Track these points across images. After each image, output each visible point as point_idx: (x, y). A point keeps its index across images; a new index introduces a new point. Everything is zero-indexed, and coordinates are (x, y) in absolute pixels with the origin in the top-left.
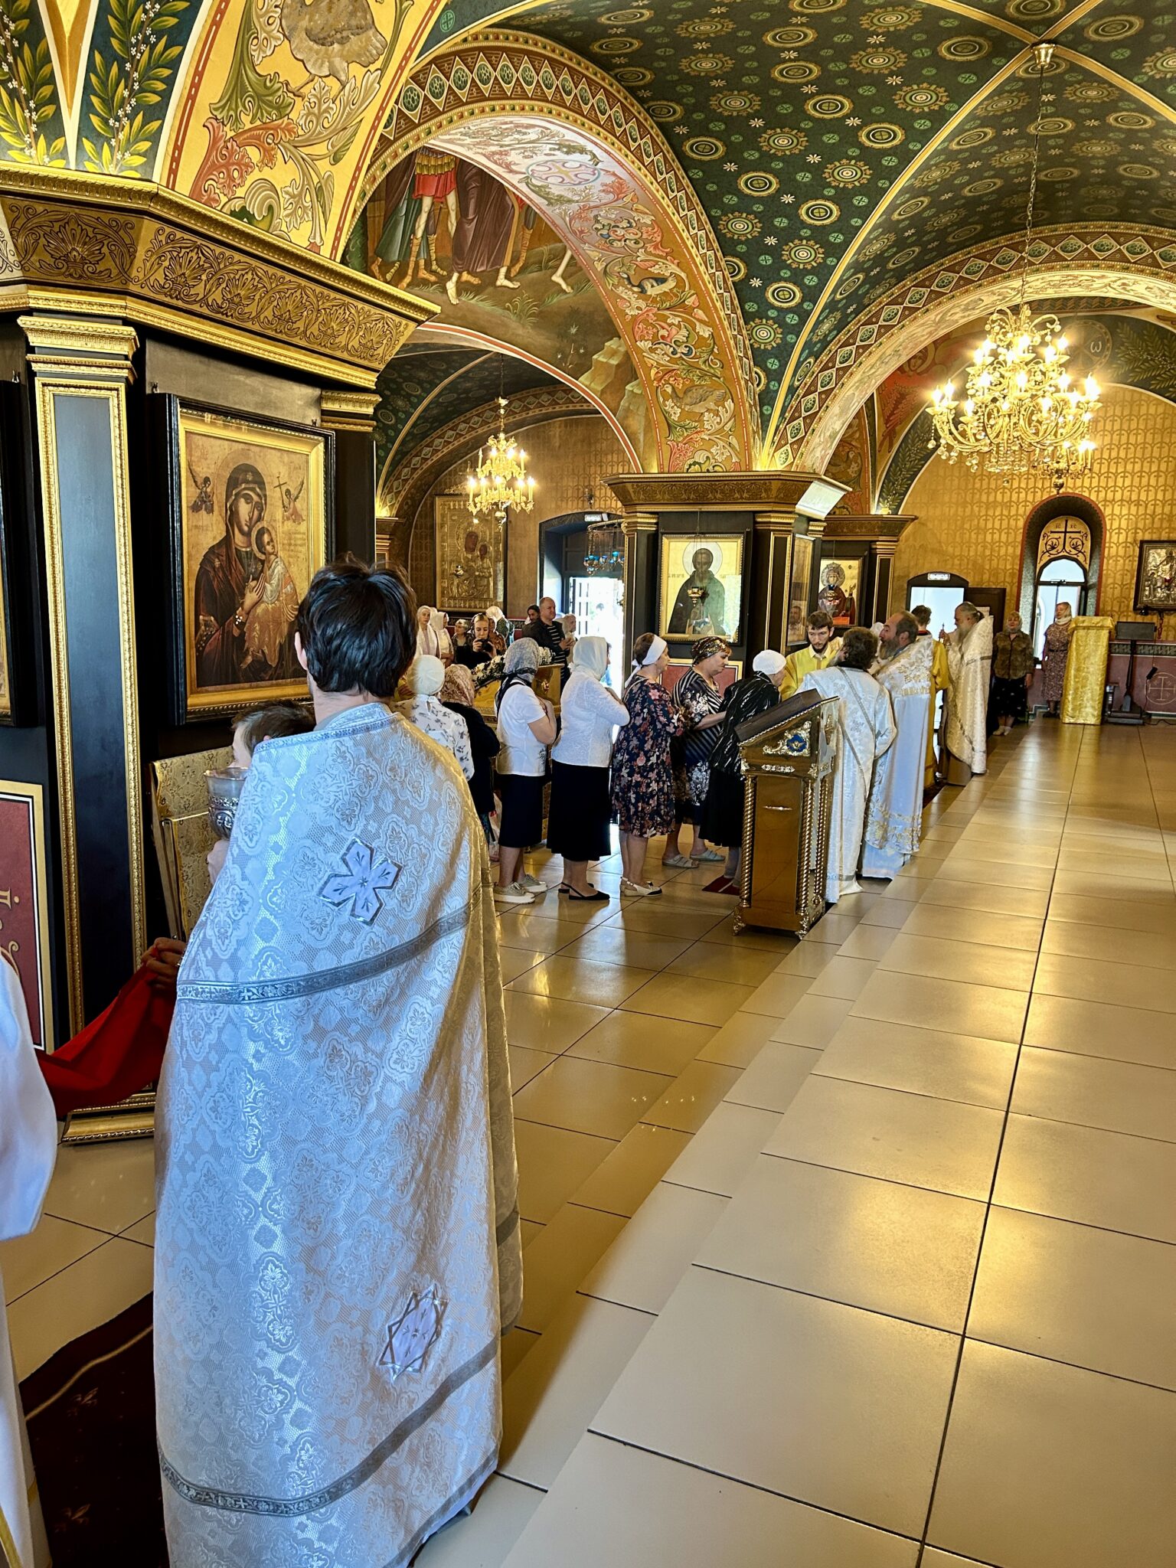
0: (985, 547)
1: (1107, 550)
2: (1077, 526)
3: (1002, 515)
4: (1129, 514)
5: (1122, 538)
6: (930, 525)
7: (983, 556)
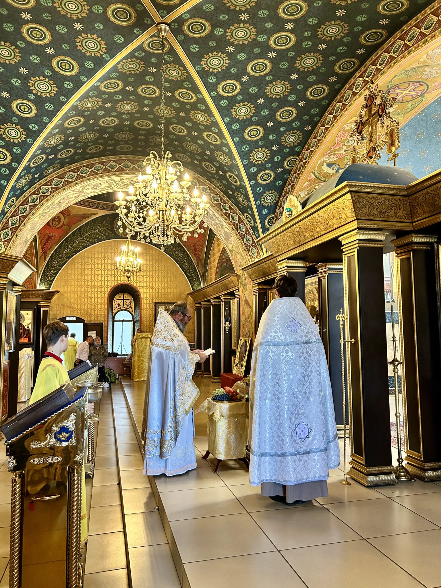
0: (91, 305)
1: (142, 306)
2: (127, 297)
3: (98, 291)
4: (149, 292)
5: (148, 301)
6: (66, 295)
7: (91, 309)
